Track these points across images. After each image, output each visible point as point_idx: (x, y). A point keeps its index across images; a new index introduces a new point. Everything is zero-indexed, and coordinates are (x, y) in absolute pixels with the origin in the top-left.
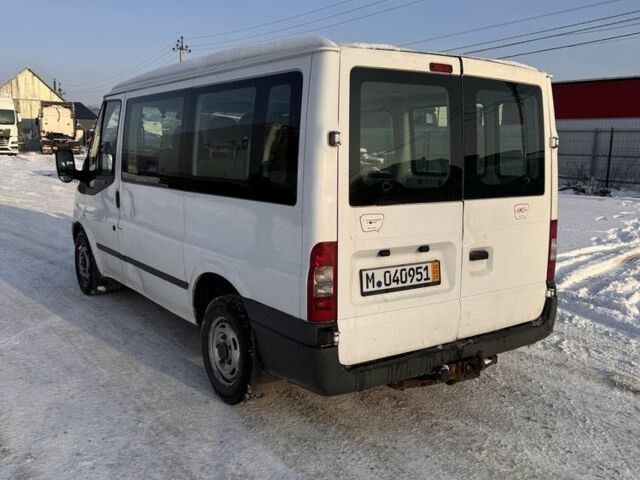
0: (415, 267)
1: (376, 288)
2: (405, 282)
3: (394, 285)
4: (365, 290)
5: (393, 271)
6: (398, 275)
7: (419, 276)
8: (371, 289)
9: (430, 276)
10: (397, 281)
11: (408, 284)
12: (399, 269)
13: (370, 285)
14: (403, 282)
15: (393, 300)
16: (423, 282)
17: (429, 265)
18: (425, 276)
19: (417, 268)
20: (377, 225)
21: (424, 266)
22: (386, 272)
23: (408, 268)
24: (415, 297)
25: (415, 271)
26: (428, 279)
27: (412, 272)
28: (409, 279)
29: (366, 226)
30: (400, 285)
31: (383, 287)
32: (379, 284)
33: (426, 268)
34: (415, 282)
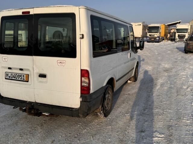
0: (20, 75)
1: (9, 78)
2: (17, 78)
3: (13, 78)
4: (6, 78)
5: (13, 74)
6: (15, 76)
7: (21, 78)
8: (7, 78)
9: (25, 78)
10: (14, 77)
11: (17, 79)
12: (15, 74)
13: (7, 76)
14: (16, 78)
15: (13, 83)
16: (22, 80)
17: (25, 75)
18: (23, 78)
19: (21, 75)
20: (6, 60)
21: (23, 75)
22: (11, 74)
23: (18, 74)
24: (19, 84)
25: (20, 76)
26: (24, 79)
27: (19, 76)
28: (18, 78)
29: (4, 60)
30: (15, 79)
31: (11, 78)
32: (10, 77)
33: (24, 76)
34: (19, 79)
